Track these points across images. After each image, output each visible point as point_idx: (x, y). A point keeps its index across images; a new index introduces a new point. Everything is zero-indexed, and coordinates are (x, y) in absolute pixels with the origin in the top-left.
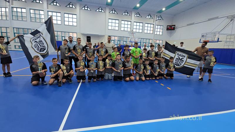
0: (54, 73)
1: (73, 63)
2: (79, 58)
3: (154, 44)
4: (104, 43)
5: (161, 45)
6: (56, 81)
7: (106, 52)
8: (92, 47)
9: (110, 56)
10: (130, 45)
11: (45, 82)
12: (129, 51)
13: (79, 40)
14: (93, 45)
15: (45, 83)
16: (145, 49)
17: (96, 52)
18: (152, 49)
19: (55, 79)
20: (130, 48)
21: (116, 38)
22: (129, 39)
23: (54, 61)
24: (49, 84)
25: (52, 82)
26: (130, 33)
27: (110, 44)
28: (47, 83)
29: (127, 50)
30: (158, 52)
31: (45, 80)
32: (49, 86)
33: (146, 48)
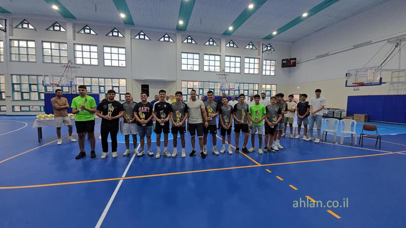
21: (197, 85)
22: (219, 85)
26: (220, 75)
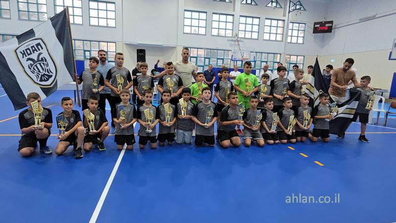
0: (66, 131)
1: (108, 108)
2: (122, 97)
3: (285, 65)
4: (174, 63)
5: (301, 67)
6: (72, 147)
7: (180, 83)
8: (149, 73)
9: (187, 91)
10: (232, 67)
11: (47, 149)
12: (229, 80)
13: (119, 57)
14: (151, 67)
15: (48, 152)
16: (266, 76)
17: (156, 84)
18: (282, 76)
19: (68, 143)
20: (232, 74)
21: (202, 53)
22: (230, 54)
23: (67, 105)
24: (56, 153)
25: (63, 149)
27: (188, 64)
28: (51, 152)
29: (225, 78)
30: (294, 81)
31: (47, 145)
32: (57, 158)
33: (267, 72)
